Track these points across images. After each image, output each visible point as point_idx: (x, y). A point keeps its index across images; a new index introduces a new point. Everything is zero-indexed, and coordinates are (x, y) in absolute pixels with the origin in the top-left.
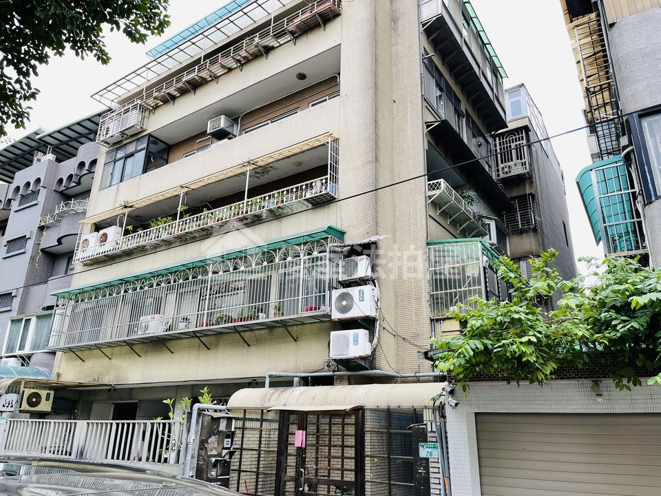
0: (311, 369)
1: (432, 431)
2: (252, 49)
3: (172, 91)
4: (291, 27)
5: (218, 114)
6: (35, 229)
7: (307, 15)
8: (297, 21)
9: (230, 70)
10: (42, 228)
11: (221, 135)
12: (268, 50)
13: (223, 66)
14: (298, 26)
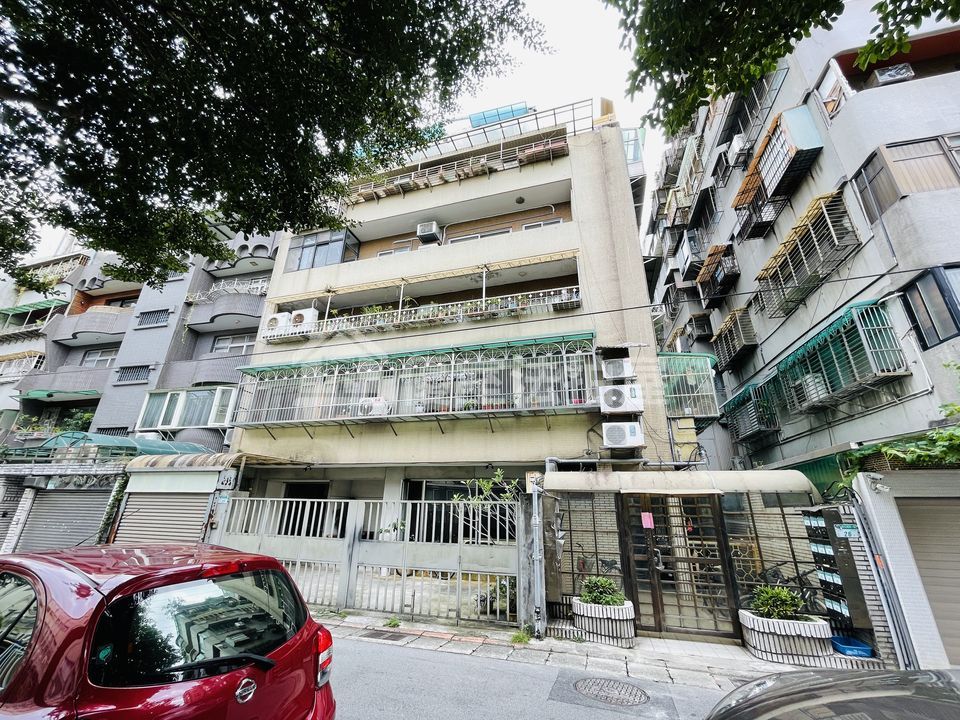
0: (568, 456)
1: (845, 514)
2: (477, 168)
3: (381, 191)
4: (521, 155)
5: (429, 220)
6: (181, 305)
7: (541, 148)
8: (528, 152)
9: (446, 182)
10: (189, 304)
11: (429, 239)
12: (492, 171)
13: (441, 178)
14: (528, 157)
